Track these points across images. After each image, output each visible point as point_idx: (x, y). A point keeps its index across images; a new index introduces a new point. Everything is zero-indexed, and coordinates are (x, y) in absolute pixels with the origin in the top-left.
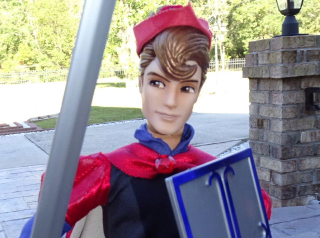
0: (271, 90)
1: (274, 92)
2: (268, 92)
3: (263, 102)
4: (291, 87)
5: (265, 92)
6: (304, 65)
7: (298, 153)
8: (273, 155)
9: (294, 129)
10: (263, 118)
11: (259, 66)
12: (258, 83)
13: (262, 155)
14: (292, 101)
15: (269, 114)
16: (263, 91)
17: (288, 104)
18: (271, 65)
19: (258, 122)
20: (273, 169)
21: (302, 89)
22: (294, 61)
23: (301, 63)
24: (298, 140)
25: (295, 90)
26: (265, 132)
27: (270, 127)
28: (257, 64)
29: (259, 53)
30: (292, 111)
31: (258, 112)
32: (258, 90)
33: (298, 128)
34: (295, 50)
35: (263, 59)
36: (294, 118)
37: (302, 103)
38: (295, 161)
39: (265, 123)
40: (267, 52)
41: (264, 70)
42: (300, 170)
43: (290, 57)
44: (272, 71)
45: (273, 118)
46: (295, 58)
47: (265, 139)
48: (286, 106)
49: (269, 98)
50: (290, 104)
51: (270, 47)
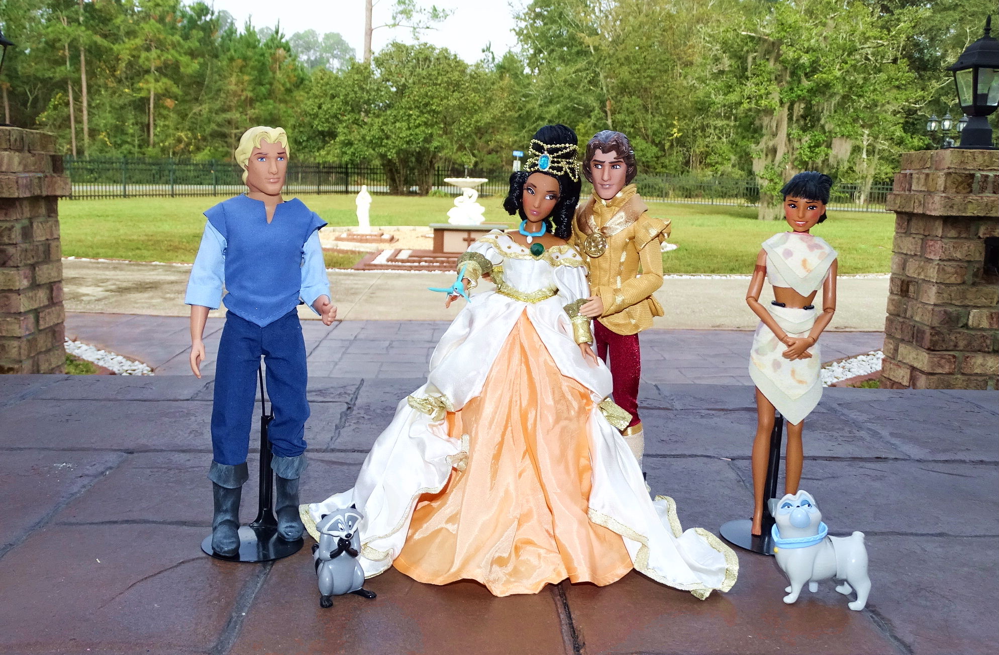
0: (927, 233)
1: (929, 238)
2: (921, 237)
3: (913, 253)
4: (959, 233)
5: (918, 236)
6: (985, 200)
7: (962, 344)
8: (917, 341)
9: (957, 303)
10: (909, 279)
11: (912, 193)
12: (909, 221)
13: (902, 340)
14: (958, 255)
15: (919, 274)
16: (914, 236)
17: (949, 260)
18: (930, 193)
19: (902, 286)
20: (915, 365)
21: (979, 238)
22: (969, 190)
23: (981, 195)
24: (965, 321)
25: (966, 238)
26: (910, 303)
27: (918, 295)
28: (910, 190)
29: (914, 172)
30: (956, 273)
31: (904, 269)
32: (907, 233)
33: (967, 302)
34: (972, 172)
35: (918, 183)
36: (959, 284)
37: (977, 262)
38: (954, 357)
39: (911, 288)
40: (927, 171)
41: (916, 201)
42: (963, 374)
43: (962, 183)
44: (928, 203)
45: (924, 280)
46: (970, 185)
47: (908, 315)
48: (945, 263)
49: (922, 247)
50: (954, 260)
51: (932, 164)
